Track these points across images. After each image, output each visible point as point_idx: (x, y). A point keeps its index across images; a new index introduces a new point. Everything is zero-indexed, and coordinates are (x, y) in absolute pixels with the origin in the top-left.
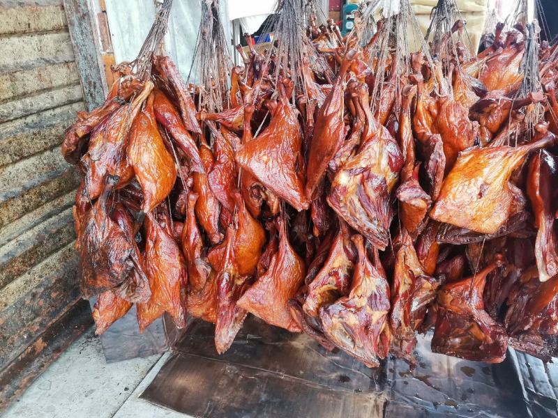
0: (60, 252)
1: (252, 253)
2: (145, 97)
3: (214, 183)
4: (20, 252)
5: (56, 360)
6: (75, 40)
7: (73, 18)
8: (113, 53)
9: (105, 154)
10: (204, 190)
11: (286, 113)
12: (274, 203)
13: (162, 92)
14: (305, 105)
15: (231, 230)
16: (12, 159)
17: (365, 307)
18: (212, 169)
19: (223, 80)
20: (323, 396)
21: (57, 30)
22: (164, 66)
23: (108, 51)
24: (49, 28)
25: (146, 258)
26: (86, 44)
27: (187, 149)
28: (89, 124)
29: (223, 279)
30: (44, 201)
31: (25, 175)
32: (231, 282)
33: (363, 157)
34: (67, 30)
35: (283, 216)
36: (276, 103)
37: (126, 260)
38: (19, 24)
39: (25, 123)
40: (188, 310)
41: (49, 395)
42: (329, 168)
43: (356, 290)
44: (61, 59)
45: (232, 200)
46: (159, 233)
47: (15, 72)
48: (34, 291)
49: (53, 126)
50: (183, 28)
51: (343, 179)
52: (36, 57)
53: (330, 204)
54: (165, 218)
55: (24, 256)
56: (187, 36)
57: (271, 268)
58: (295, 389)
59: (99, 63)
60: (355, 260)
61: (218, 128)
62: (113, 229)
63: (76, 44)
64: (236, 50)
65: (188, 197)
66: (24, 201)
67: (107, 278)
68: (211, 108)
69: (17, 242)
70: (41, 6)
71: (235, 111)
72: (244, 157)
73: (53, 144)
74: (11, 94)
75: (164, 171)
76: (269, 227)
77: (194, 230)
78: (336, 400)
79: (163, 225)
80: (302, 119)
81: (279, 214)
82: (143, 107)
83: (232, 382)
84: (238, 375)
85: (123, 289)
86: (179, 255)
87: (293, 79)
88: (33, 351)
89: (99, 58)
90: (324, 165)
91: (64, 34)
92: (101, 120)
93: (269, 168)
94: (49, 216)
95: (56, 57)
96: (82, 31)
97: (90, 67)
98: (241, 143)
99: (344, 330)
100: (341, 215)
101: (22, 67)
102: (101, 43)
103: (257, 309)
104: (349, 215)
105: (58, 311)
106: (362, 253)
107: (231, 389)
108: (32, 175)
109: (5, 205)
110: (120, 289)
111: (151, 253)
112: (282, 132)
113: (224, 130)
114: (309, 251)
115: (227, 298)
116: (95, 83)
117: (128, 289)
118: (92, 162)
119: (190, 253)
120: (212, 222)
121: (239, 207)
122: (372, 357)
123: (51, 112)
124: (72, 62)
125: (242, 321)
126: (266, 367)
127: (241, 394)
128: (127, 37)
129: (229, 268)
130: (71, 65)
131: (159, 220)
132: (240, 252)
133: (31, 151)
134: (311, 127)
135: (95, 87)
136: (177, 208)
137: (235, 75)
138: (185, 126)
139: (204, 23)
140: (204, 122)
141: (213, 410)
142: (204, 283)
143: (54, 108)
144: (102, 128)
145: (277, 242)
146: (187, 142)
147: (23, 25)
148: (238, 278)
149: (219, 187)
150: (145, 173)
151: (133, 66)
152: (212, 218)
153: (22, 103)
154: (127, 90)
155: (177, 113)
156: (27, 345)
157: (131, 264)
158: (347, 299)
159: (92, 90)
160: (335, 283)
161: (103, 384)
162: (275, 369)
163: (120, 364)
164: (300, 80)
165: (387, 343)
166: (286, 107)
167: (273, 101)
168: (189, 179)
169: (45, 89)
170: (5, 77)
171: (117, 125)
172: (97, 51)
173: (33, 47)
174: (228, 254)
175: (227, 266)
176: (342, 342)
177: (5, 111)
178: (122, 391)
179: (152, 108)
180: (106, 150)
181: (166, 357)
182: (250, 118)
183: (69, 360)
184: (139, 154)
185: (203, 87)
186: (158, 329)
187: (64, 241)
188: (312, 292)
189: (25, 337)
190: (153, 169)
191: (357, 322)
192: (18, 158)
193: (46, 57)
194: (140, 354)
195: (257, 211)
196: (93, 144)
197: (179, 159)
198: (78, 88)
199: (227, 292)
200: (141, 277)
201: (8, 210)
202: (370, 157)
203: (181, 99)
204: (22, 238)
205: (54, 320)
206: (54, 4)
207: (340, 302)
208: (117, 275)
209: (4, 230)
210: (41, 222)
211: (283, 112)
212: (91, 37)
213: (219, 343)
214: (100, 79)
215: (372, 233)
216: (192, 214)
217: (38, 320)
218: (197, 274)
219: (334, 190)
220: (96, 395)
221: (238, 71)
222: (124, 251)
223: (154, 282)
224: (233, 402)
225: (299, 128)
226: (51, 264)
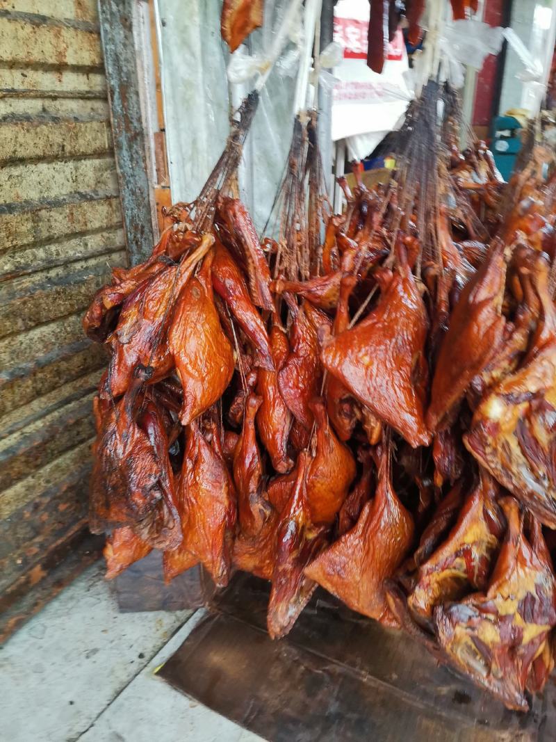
0: (77, 450)
1: (334, 493)
2: (201, 256)
3: (286, 385)
4: (24, 448)
5: (56, 597)
6: (121, 167)
7: (121, 139)
8: (169, 187)
9: (138, 335)
10: (271, 393)
11: (406, 290)
12: (375, 428)
13: (225, 249)
14: (435, 279)
15: (305, 457)
16: (25, 324)
17: (514, 615)
18: (286, 364)
19: (314, 229)
20: (425, 722)
21: (99, 154)
22: (231, 213)
23: (163, 184)
24: (89, 152)
25: (180, 483)
26: (136, 173)
27: (253, 334)
28: (122, 291)
29: (286, 531)
30: (62, 381)
31: (40, 346)
32: (299, 535)
33: (531, 374)
34: (112, 154)
35: (387, 445)
36: (391, 273)
37: (151, 489)
38: (51, 145)
39: (47, 277)
40: (234, 560)
41: (41, 647)
42: (471, 388)
43: (500, 586)
44: (101, 193)
45: (310, 413)
46: (202, 451)
47: (40, 210)
48: (37, 500)
49: (83, 282)
50: (265, 154)
51: (495, 409)
52: (69, 189)
53: (469, 447)
54: (214, 426)
55: (28, 454)
56: (270, 165)
57: (361, 525)
58: (383, 703)
59: (151, 199)
60: (501, 534)
61: (299, 304)
62: (139, 441)
63: (123, 174)
64: (337, 184)
65: (248, 400)
66: (35, 381)
67: (124, 511)
68: (293, 274)
69: (22, 434)
70: (82, 122)
71: (326, 280)
72: (334, 357)
73: (81, 307)
74: (31, 239)
75: (216, 363)
76: (362, 458)
77: (253, 448)
78: (447, 731)
79: (209, 437)
80: (429, 299)
81: (379, 443)
82: (198, 269)
83: (288, 673)
84: (297, 663)
85: (145, 526)
86: (227, 485)
87: (421, 238)
88: (27, 582)
89: (151, 193)
90: (463, 383)
91: (108, 160)
92: (138, 287)
93: (371, 376)
94: (68, 401)
95: (95, 191)
96: (132, 156)
97: (138, 206)
98: (331, 334)
99: (473, 647)
100: (486, 465)
101: (49, 203)
102: (155, 173)
103: (333, 584)
104: (499, 467)
105: (65, 529)
106: (516, 527)
107: (287, 684)
108: (50, 347)
109: (9, 385)
110: (142, 526)
111: (189, 478)
112: (396, 320)
113: (308, 306)
114: (423, 503)
115: (290, 559)
116: (143, 227)
117: (152, 527)
118: (121, 345)
119: (243, 482)
120: (279, 441)
121: (320, 426)
122: (517, 695)
123: (83, 264)
124: (115, 197)
125: (311, 593)
126: (341, 658)
127: (300, 695)
128: (188, 166)
129: (297, 513)
130: (114, 202)
131: (204, 430)
132: (316, 490)
133: (52, 316)
134: (443, 313)
135: (142, 232)
136: (230, 415)
137: (332, 228)
138: (252, 300)
139: (295, 151)
140: (280, 295)
141: (258, 715)
142: (259, 529)
143: (86, 259)
144: (137, 299)
145: (374, 484)
146: (253, 323)
147: (55, 148)
148: (310, 530)
149: (292, 392)
150: (188, 366)
151: (191, 209)
152: (278, 436)
153: (46, 251)
154: (178, 244)
155: (243, 280)
156: (21, 573)
157: (158, 495)
158: (483, 599)
159: (139, 236)
160: (465, 567)
161: (112, 642)
162: (353, 664)
163: (137, 615)
164: (431, 237)
165: (544, 672)
166: (405, 281)
167: (385, 270)
168: (252, 375)
169: (77, 233)
170: (26, 216)
171: (158, 295)
172: (150, 184)
173: (66, 176)
174: (297, 492)
175: (295, 512)
176: (468, 664)
177: (22, 261)
178: (135, 657)
179: (210, 272)
180: (139, 330)
181: (198, 615)
182: (347, 293)
183: (72, 598)
184: (184, 338)
185: (284, 243)
186: (192, 574)
187: (84, 436)
188: (426, 579)
189: (19, 562)
190: (201, 361)
191: (498, 639)
192: (32, 324)
193: (82, 190)
194: (165, 605)
195: (346, 435)
196: (124, 320)
197: (240, 345)
198: (120, 233)
199: (291, 551)
200: (170, 512)
201: (13, 393)
202: (545, 374)
203: (250, 261)
204: (30, 429)
205: (59, 542)
206: (98, 120)
207: (472, 600)
208: (136, 508)
209: (6, 419)
210: (56, 409)
211: (400, 287)
212: (143, 165)
213: (272, 623)
214: (150, 221)
215: (539, 501)
216: (251, 427)
217: (38, 539)
218: (250, 514)
219: (478, 426)
220: (99, 657)
221: (336, 222)
222: (150, 475)
223: (189, 518)
224: (286, 705)
225: (423, 314)
226: (64, 465)
